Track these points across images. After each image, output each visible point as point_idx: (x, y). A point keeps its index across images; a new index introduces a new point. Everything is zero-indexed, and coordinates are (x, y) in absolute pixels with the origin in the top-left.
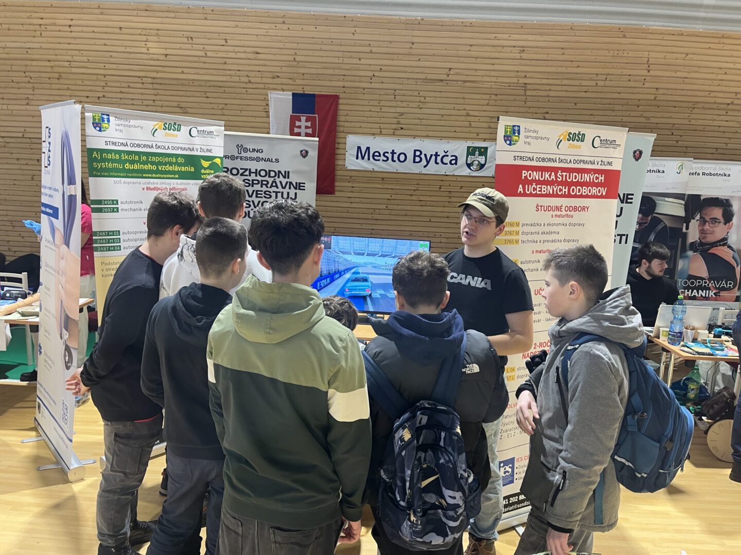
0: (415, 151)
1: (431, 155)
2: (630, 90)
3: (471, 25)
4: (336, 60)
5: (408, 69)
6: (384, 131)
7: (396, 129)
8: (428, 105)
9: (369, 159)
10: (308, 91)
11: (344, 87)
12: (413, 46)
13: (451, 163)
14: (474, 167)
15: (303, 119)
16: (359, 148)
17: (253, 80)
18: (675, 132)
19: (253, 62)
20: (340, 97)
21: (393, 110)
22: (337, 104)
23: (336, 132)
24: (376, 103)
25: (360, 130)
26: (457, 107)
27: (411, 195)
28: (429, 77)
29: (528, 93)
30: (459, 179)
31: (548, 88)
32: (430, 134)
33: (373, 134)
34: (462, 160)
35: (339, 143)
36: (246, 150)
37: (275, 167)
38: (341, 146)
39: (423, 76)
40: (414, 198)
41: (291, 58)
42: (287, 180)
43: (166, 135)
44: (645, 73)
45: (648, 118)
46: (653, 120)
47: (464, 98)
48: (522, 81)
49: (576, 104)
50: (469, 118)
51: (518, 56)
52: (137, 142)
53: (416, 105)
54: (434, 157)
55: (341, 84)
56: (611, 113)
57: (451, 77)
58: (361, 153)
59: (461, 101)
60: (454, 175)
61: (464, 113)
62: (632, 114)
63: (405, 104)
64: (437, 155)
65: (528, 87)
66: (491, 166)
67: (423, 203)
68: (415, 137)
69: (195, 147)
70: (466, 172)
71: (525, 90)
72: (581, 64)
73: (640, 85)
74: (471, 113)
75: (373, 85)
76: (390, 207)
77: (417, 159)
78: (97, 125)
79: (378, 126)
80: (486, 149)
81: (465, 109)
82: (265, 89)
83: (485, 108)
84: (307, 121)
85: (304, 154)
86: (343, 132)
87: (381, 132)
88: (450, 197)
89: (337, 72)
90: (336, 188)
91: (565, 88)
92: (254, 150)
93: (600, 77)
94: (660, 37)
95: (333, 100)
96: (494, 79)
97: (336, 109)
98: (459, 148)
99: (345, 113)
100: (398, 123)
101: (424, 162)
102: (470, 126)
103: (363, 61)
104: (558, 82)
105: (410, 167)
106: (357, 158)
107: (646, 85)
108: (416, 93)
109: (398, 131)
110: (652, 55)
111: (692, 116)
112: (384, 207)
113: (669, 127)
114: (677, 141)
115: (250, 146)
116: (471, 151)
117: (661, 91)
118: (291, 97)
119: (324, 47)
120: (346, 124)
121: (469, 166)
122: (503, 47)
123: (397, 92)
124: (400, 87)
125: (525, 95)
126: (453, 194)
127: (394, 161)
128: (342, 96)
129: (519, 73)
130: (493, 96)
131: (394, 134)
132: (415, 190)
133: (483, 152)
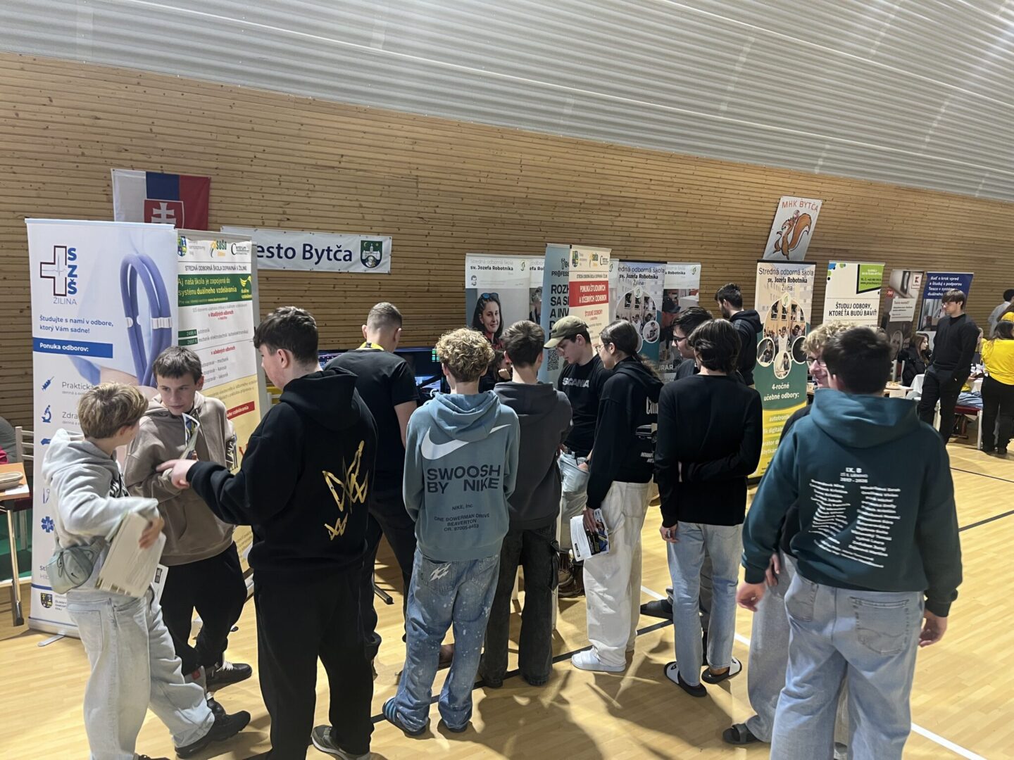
0: (305, 245)
1: (323, 251)
2: (507, 188)
3: (366, 111)
4: (208, 135)
5: (297, 153)
6: (267, 223)
7: (281, 220)
8: (318, 194)
10: (168, 170)
11: (216, 168)
12: (303, 128)
13: (345, 260)
14: (369, 263)
15: (163, 206)
17: (88, 152)
18: (543, 229)
19: (89, 129)
20: (212, 180)
21: (278, 198)
22: (208, 189)
23: (207, 222)
24: (257, 189)
25: (236, 220)
26: (350, 197)
28: (320, 162)
29: (420, 186)
30: (354, 276)
31: (438, 181)
32: (321, 226)
33: (254, 226)
34: (356, 256)
39: (313, 162)
40: (306, 299)
41: (147, 128)
44: (518, 172)
45: (521, 215)
46: (526, 217)
47: (356, 188)
48: (415, 173)
49: (462, 199)
50: (362, 210)
51: (410, 147)
53: (303, 194)
54: (326, 253)
55: (214, 165)
56: (491, 209)
57: (343, 165)
59: (353, 191)
60: (348, 272)
61: (356, 204)
62: (510, 211)
63: (292, 192)
64: (329, 250)
65: (420, 179)
66: (386, 263)
67: (317, 305)
68: (303, 229)
69: (237, 265)
70: (361, 268)
71: (417, 183)
72: (466, 160)
73: (515, 183)
74: (364, 204)
75: (254, 168)
77: (308, 255)
79: (259, 216)
80: (380, 243)
81: (357, 200)
82: (106, 165)
83: (377, 199)
84: (168, 208)
86: (216, 223)
87: (263, 223)
88: (346, 297)
89: (209, 150)
91: (454, 183)
93: (482, 174)
94: (530, 140)
96: (387, 170)
97: (207, 195)
98: (352, 242)
99: (218, 199)
100: (284, 213)
101: (315, 258)
102: (364, 218)
103: (241, 140)
104: (447, 176)
105: (299, 264)
107: (520, 184)
108: (305, 180)
109: (284, 222)
110: (524, 156)
111: (555, 214)
113: (538, 223)
114: (544, 237)
116: (365, 246)
117: (530, 191)
118: (144, 177)
119: (191, 119)
120: (220, 213)
121: (364, 262)
122: (396, 137)
123: (283, 178)
124: (287, 172)
125: (417, 188)
126: (348, 294)
127: (281, 258)
128: (213, 179)
129: (412, 165)
130: (386, 187)
131: (279, 226)
132: (306, 291)
133: (378, 246)
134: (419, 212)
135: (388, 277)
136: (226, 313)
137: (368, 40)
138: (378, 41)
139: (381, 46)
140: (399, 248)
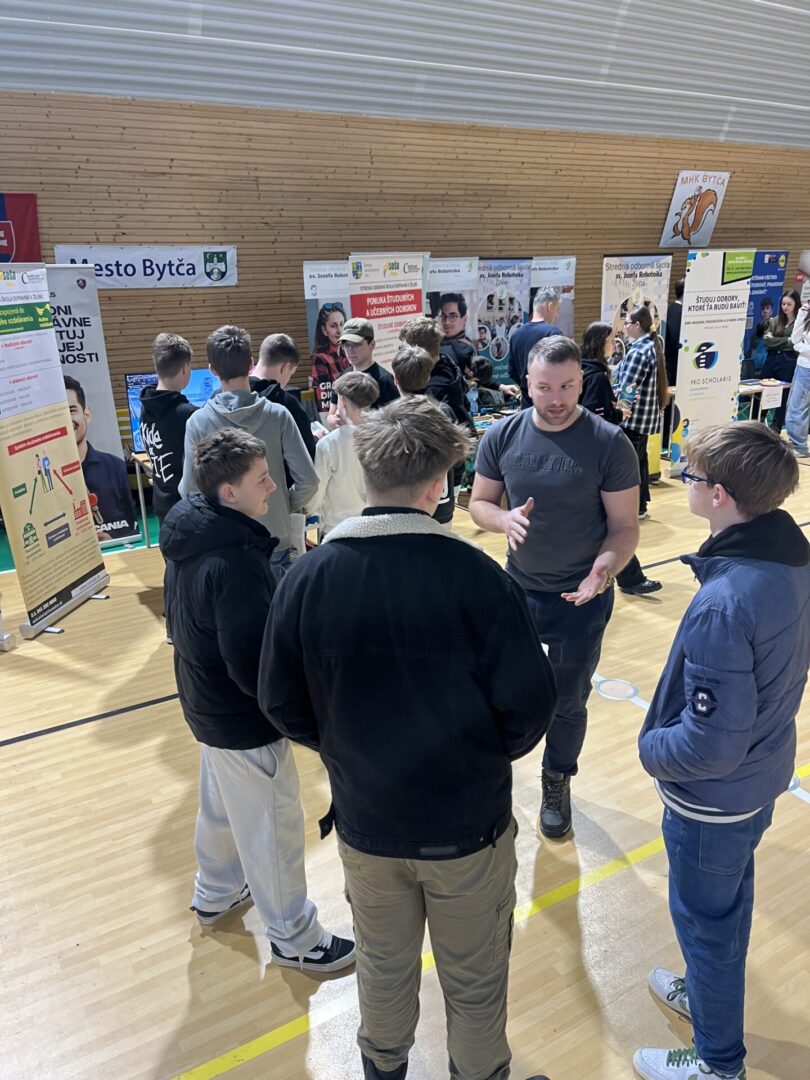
0: (144, 261)
1: (164, 265)
2: (358, 184)
3: (191, 108)
4: (27, 149)
5: (123, 160)
6: (101, 238)
7: (116, 235)
8: (152, 204)
11: (41, 183)
12: (125, 132)
13: (188, 274)
14: (214, 276)
18: (402, 226)
20: (38, 196)
21: (109, 211)
22: (35, 205)
23: (39, 241)
24: (86, 203)
26: (186, 206)
27: (148, 315)
28: (149, 169)
29: (260, 188)
30: (200, 291)
31: (280, 181)
32: (160, 239)
33: (89, 243)
34: (200, 269)
39: (142, 169)
40: (152, 318)
44: (369, 165)
45: (377, 212)
46: (382, 215)
47: (191, 195)
48: (254, 174)
49: (309, 199)
50: (200, 219)
51: (245, 145)
53: (137, 204)
54: (167, 268)
55: (38, 179)
56: (342, 208)
57: (174, 170)
59: (189, 199)
60: (193, 288)
62: (363, 208)
63: (123, 204)
64: (170, 265)
65: (261, 180)
66: (232, 274)
67: (164, 324)
68: (141, 244)
69: (29, 294)
70: (207, 282)
71: (257, 185)
72: (309, 155)
73: (365, 177)
74: (202, 212)
75: (80, 180)
76: (124, 332)
77: (149, 271)
79: (93, 231)
80: (224, 254)
81: (194, 208)
83: (216, 206)
85: (82, 284)
86: (49, 242)
87: (98, 239)
89: (30, 164)
91: (296, 182)
93: (328, 170)
94: (378, 126)
95: (31, 199)
96: (223, 172)
97: (35, 212)
98: (194, 254)
99: (47, 217)
100: (118, 227)
101: (157, 274)
102: (203, 228)
103: (63, 150)
104: (291, 175)
105: (140, 281)
107: (372, 178)
108: (135, 190)
109: (119, 237)
110: (374, 146)
111: (414, 209)
112: (117, 332)
113: (396, 220)
114: (404, 235)
116: (209, 258)
117: (385, 185)
119: (8, 133)
120: (52, 231)
121: (209, 275)
122: (229, 134)
123: (112, 189)
124: (115, 182)
125: (258, 190)
126: (196, 310)
127: (121, 275)
128: (39, 194)
129: (250, 166)
130: (224, 192)
131: (114, 241)
132: (151, 309)
133: (222, 257)
134: (263, 217)
135: (237, 290)
136: (23, 343)
137: (184, 27)
138: (195, 27)
139: (199, 32)
140: (246, 258)
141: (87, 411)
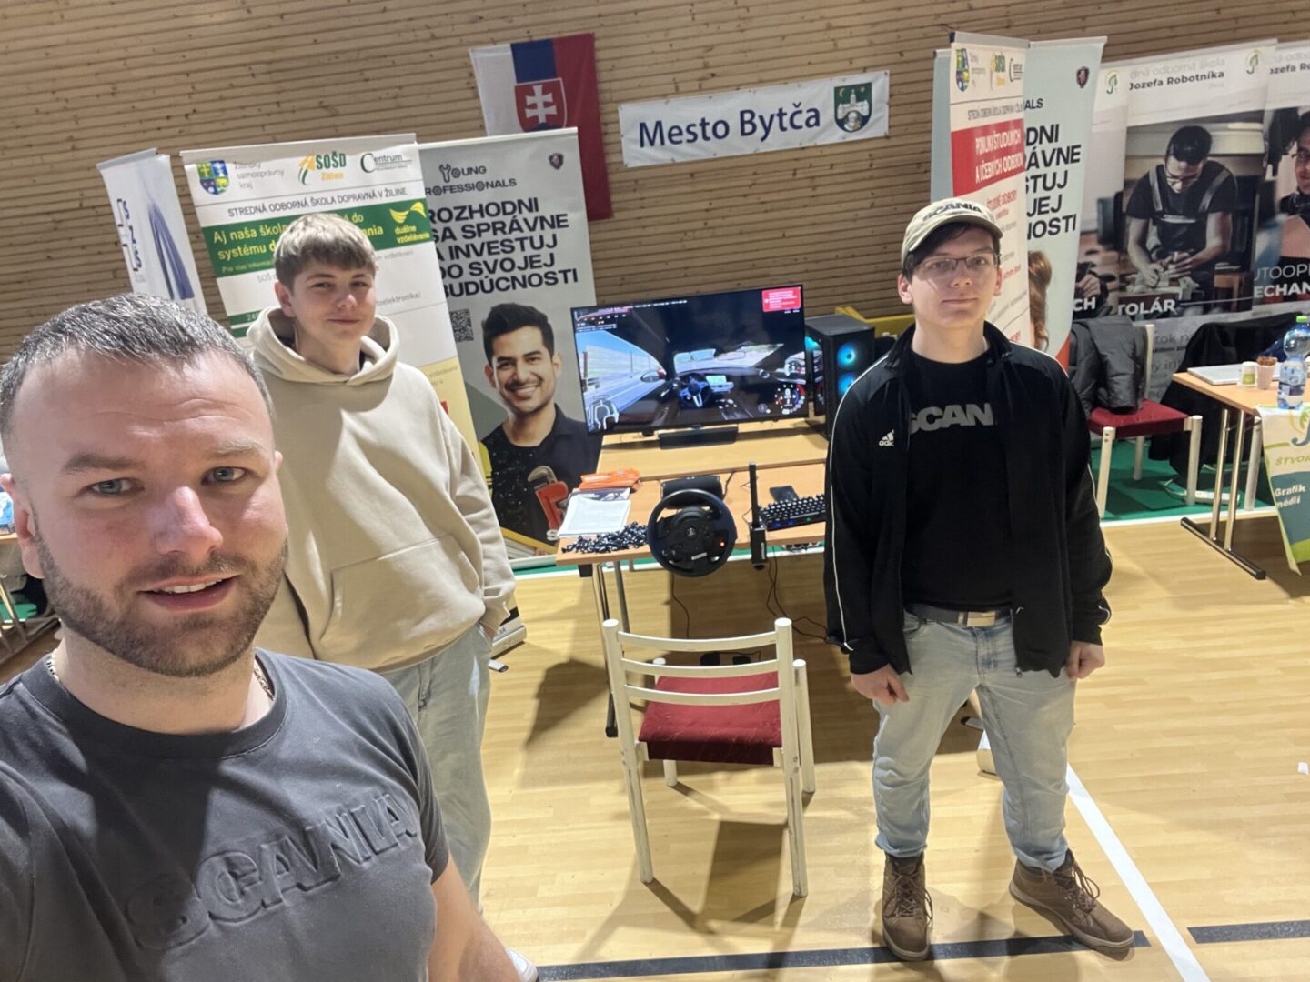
0: (742, 113)
1: (772, 117)
6: (682, 87)
7: (703, 79)
8: (755, 22)
9: (663, 143)
10: (539, 35)
11: (600, 16)
13: (808, 125)
14: (850, 125)
15: (538, 89)
16: (643, 126)
17: (437, 32)
20: (597, 35)
21: (690, 43)
22: (592, 51)
23: (598, 103)
24: (660, 36)
26: (807, 16)
27: (745, 196)
30: (826, 151)
32: (765, 76)
33: (664, 96)
34: (827, 116)
35: (606, 124)
36: (457, 173)
37: (513, 195)
38: (610, 128)
40: (751, 199)
42: (535, 214)
43: (325, 177)
50: (832, 34)
52: (280, 201)
53: (732, 26)
54: (776, 120)
55: (595, 11)
58: (649, 135)
60: (816, 146)
61: (822, 25)
63: (712, 28)
64: (781, 114)
66: (881, 117)
67: (768, 206)
68: (738, 87)
69: (377, 189)
70: (837, 135)
74: (835, 23)
76: (711, 223)
77: (748, 128)
78: (209, 183)
79: (669, 78)
81: (822, 18)
82: (461, 45)
84: (545, 92)
85: (557, 161)
86: (611, 101)
87: (677, 88)
88: (814, 188)
90: (614, 206)
92: (470, 170)
95: (583, 45)
97: (592, 61)
98: (818, 93)
99: (608, 65)
100: (706, 66)
101: (760, 131)
102: (836, 49)
105: (737, 145)
106: (642, 145)
109: (708, 81)
112: (701, 225)
115: (462, 165)
116: (842, 96)
118: (510, 53)
120: (615, 85)
121: (841, 123)
123: (696, 9)
126: (818, 181)
127: (708, 139)
128: (598, 33)
131: (700, 89)
132: (750, 186)
133: (864, 92)
134: (938, 15)
135: (886, 143)
140: (904, 89)
141: (556, 359)
